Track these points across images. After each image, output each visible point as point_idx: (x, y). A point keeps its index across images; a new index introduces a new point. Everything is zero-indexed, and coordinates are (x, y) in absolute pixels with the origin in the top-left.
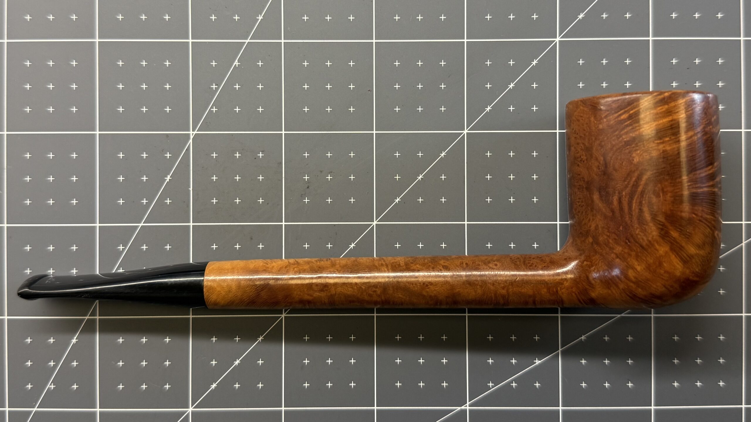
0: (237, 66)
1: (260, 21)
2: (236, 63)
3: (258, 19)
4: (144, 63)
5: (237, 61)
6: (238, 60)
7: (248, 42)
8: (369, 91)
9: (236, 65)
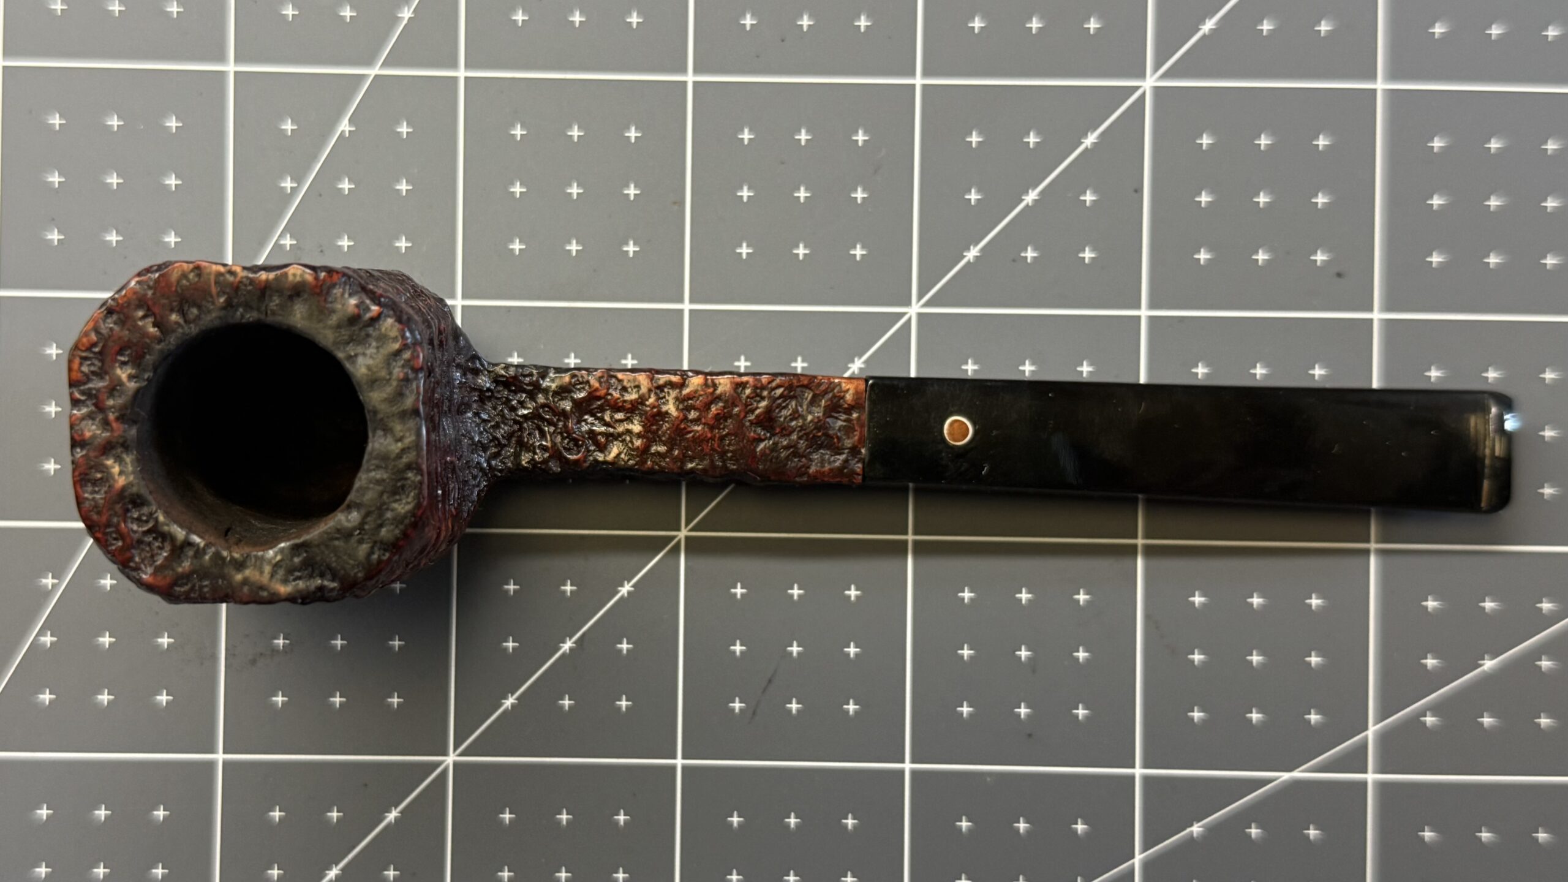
0: (347, 135)
1: (405, 22)
2: (344, 126)
3: (403, 18)
4: (114, 122)
5: (346, 121)
6: (350, 120)
7: (376, 76)
8: (675, 203)
9: (343, 132)
